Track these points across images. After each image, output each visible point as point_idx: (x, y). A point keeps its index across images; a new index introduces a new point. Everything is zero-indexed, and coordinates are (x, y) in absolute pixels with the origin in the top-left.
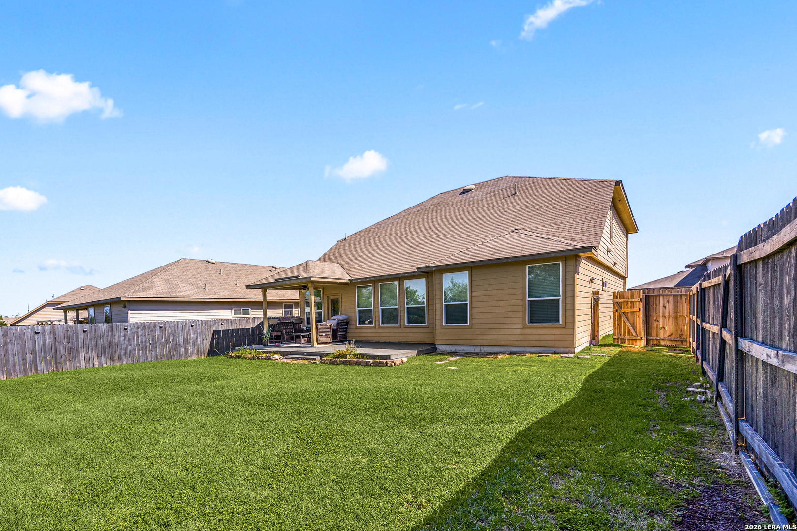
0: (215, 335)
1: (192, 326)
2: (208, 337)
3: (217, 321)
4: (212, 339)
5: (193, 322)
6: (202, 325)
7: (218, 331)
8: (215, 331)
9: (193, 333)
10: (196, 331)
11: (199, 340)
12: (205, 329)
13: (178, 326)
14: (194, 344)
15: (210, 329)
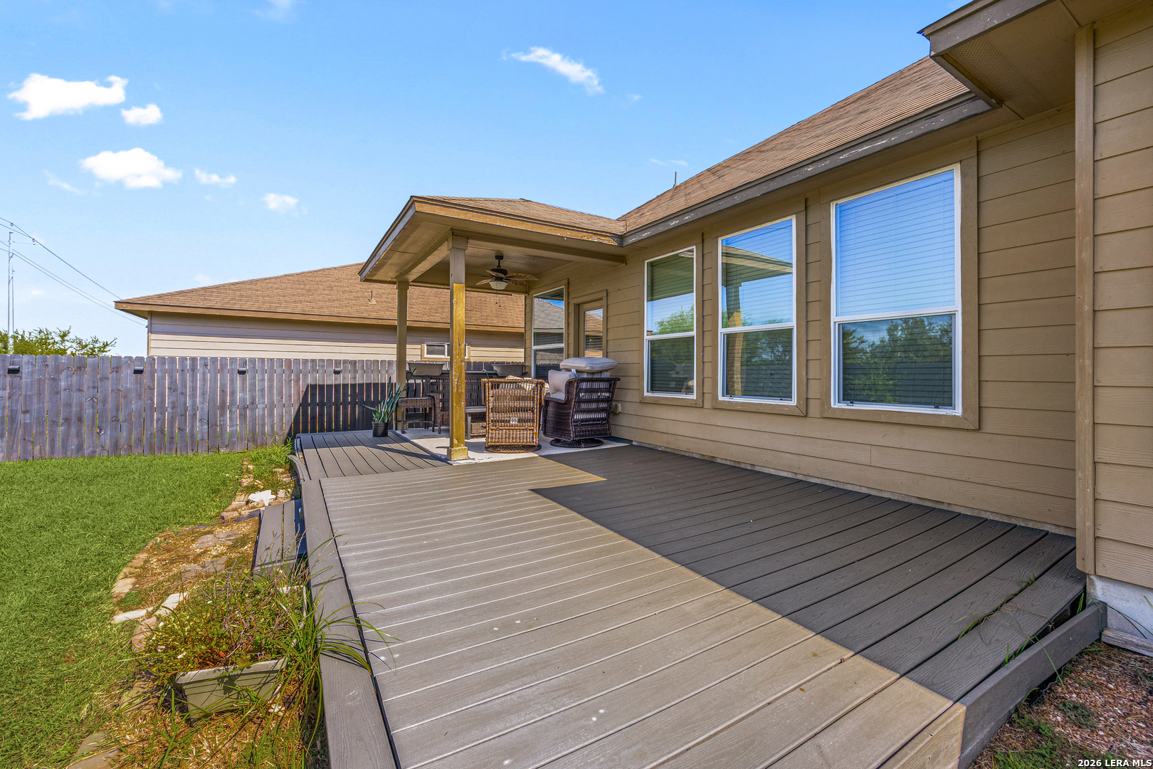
0: (313, 395)
1: (242, 373)
2: (290, 400)
3: (321, 363)
4: (304, 404)
5: (244, 362)
6: (272, 371)
7: (322, 387)
8: (313, 387)
9: (243, 390)
10: (253, 385)
11: (260, 406)
12: (280, 381)
13: (193, 370)
14: (243, 416)
15: (297, 381)
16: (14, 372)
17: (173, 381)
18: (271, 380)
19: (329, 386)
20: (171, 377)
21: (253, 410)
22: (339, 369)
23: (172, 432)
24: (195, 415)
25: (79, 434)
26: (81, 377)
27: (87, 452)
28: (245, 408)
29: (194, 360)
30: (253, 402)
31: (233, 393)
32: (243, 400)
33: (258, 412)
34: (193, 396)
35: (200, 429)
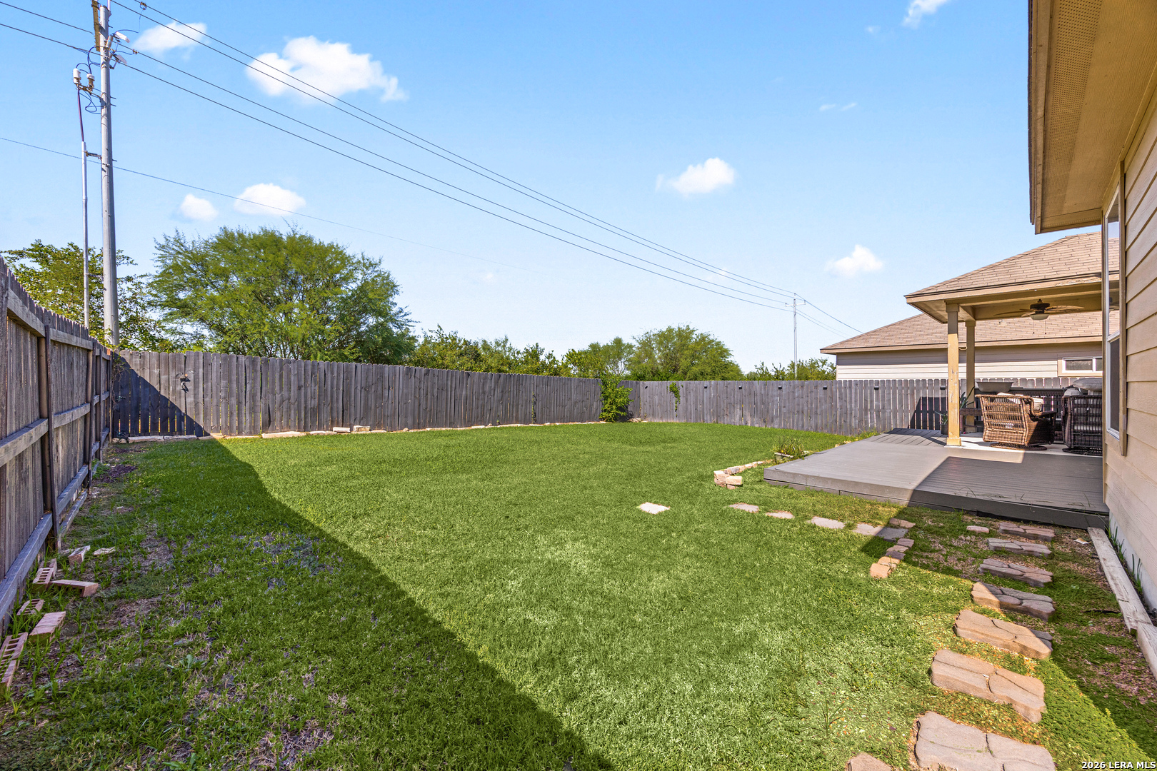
0: (924, 405)
1: (877, 389)
2: (908, 408)
3: (930, 382)
4: (918, 411)
5: (878, 382)
6: (895, 388)
7: (931, 399)
8: (924, 399)
9: (877, 400)
10: (883, 397)
11: (888, 411)
12: (900, 394)
13: (850, 387)
14: (878, 416)
15: (912, 394)
16: (780, 388)
17: (840, 394)
18: (894, 394)
19: (937, 399)
20: (839, 391)
21: (884, 413)
22: (944, 386)
23: (840, 423)
24: (851, 413)
25: (803, 420)
26: (803, 390)
27: (805, 428)
28: (879, 412)
29: (850, 381)
30: (883, 408)
31: (872, 402)
32: (878, 406)
33: (887, 415)
34: (851, 402)
35: (854, 423)
